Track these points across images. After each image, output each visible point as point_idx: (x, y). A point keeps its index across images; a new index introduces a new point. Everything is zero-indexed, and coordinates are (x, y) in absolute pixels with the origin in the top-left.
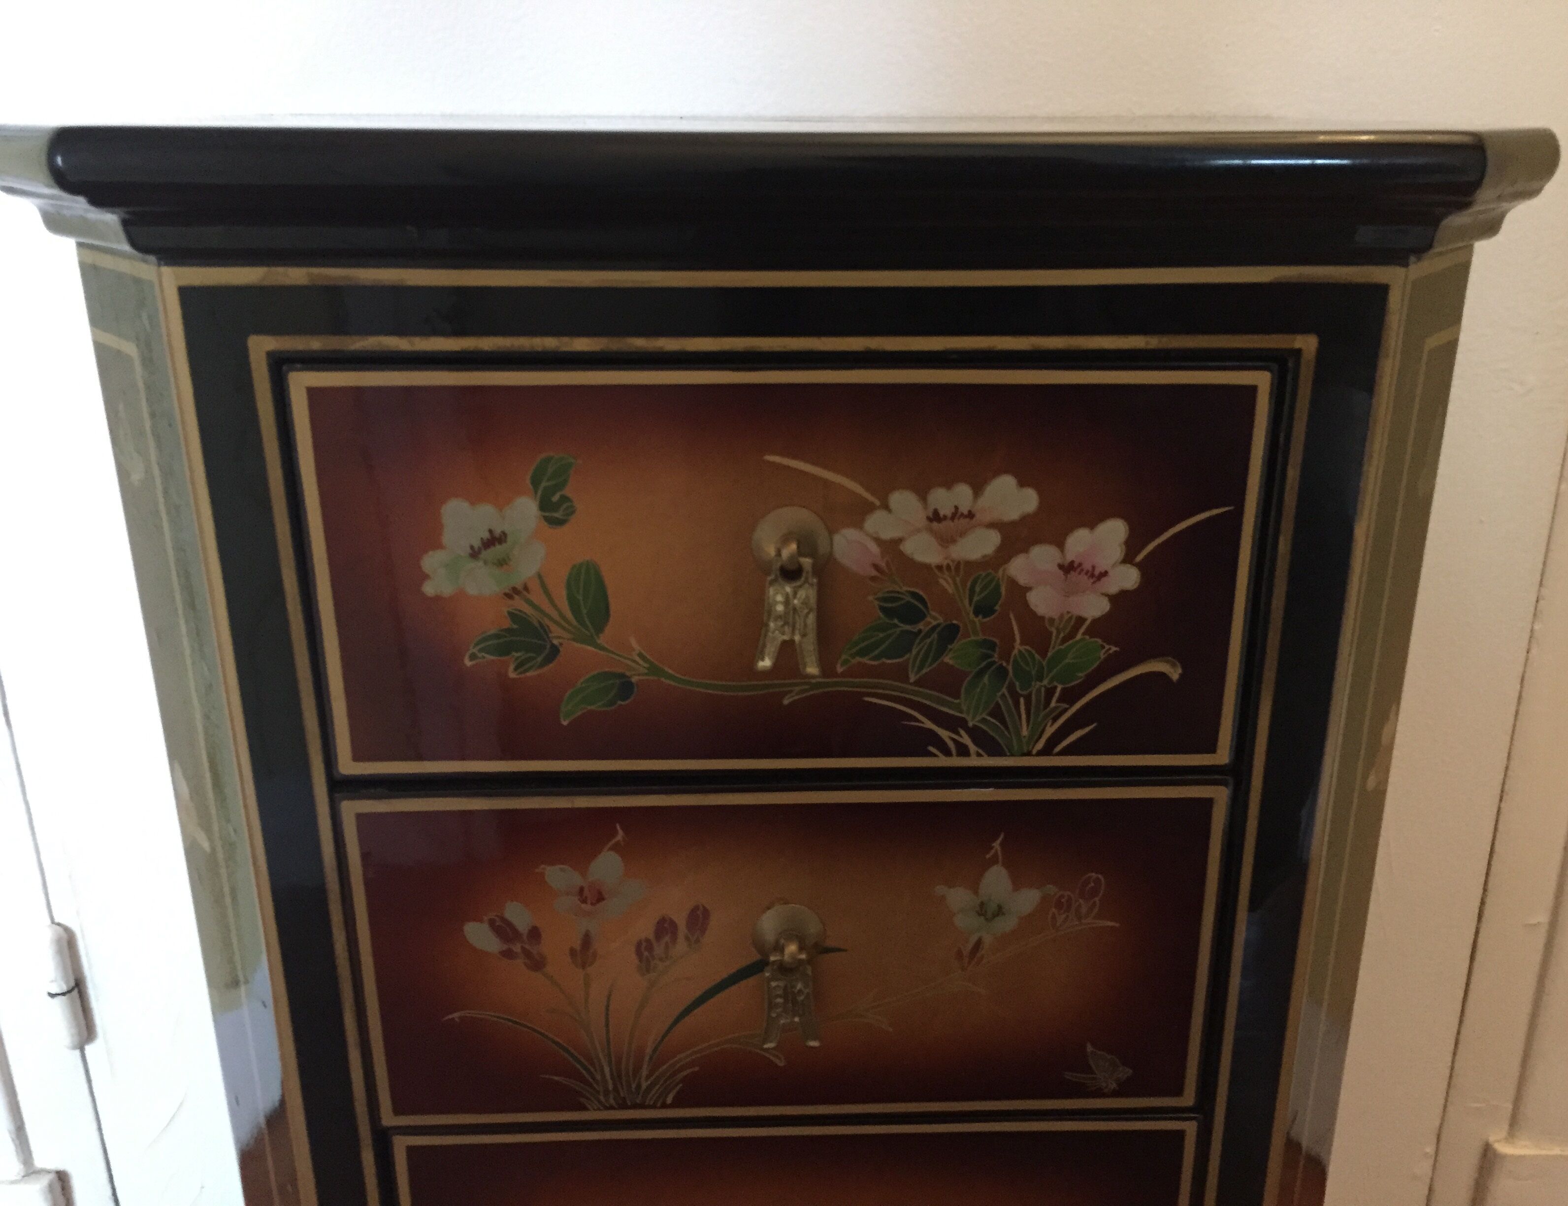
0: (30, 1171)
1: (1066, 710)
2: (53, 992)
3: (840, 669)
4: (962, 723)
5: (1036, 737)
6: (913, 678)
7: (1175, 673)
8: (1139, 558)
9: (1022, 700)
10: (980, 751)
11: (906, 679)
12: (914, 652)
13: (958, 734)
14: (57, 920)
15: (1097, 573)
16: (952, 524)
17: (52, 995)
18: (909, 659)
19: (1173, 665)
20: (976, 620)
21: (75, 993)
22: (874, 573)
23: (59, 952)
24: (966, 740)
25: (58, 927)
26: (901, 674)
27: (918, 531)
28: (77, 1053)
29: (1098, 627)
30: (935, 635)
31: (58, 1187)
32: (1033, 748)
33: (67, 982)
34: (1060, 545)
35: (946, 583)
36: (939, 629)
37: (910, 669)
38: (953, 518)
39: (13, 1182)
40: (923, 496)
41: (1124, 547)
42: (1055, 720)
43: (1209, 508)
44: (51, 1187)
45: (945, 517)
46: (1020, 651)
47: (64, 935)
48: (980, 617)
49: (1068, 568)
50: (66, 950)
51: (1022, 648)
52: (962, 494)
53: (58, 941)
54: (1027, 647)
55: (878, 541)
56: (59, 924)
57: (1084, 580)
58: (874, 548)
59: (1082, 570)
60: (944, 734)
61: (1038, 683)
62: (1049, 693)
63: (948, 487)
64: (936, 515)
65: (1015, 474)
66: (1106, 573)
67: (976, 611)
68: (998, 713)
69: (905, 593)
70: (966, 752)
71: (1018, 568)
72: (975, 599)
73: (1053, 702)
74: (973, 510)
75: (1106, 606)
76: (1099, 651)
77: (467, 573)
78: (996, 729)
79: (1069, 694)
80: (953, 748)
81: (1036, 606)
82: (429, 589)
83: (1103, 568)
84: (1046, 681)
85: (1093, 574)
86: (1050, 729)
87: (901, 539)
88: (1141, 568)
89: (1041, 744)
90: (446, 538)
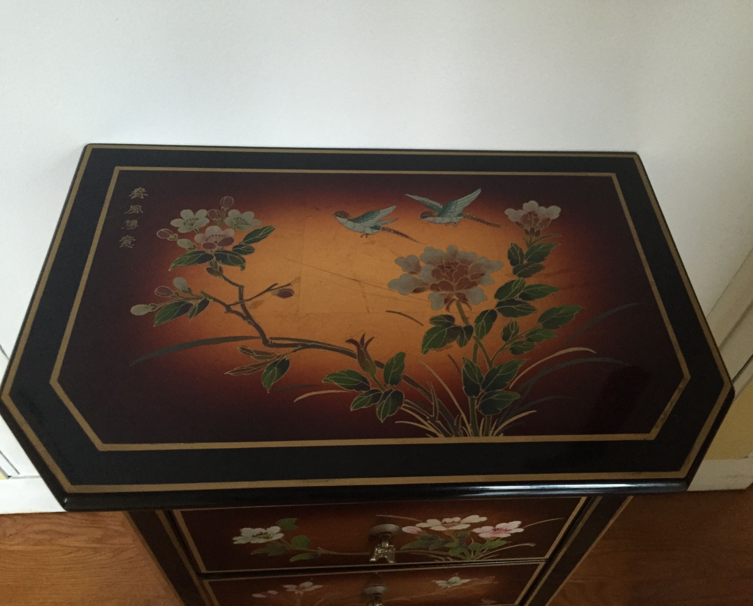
1: (488, 553)
3: (401, 549)
4: (450, 556)
5: (476, 557)
6: (430, 550)
7: (532, 545)
8: (524, 527)
9: (472, 553)
10: (454, 560)
12: (432, 545)
15: (507, 530)
18: (430, 547)
22: (418, 533)
24: (449, 558)
26: (427, 549)
27: (438, 526)
29: (504, 539)
30: (441, 542)
34: (494, 526)
35: (447, 534)
38: (452, 523)
40: (440, 519)
41: (519, 526)
42: (484, 554)
45: (449, 523)
46: (473, 544)
48: (459, 539)
49: (496, 530)
51: (475, 544)
52: (457, 519)
54: (477, 543)
55: (420, 528)
57: (502, 531)
58: (420, 530)
60: (442, 558)
61: (479, 549)
62: (483, 550)
63: (451, 517)
64: (445, 523)
65: (478, 515)
66: (511, 530)
67: (457, 538)
68: (463, 554)
69: (430, 536)
70: (449, 560)
71: (476, 530)
72: (457, 536)
73: (484, 551)
74: (460, 521)
75: (509, 535)
76: (504, 542)
77: (252, 539)
78: (462, 557)
79: (491, 550)
80: (444, 560)
81: (482, 536)
82: (235, 543)
83: (510, 528)
84: (483, 548)
85: (506, 530)
86: (481, 556)
87: (430, 527)
88: (525, 529)
89: (479, 558)
90: (242, 534)
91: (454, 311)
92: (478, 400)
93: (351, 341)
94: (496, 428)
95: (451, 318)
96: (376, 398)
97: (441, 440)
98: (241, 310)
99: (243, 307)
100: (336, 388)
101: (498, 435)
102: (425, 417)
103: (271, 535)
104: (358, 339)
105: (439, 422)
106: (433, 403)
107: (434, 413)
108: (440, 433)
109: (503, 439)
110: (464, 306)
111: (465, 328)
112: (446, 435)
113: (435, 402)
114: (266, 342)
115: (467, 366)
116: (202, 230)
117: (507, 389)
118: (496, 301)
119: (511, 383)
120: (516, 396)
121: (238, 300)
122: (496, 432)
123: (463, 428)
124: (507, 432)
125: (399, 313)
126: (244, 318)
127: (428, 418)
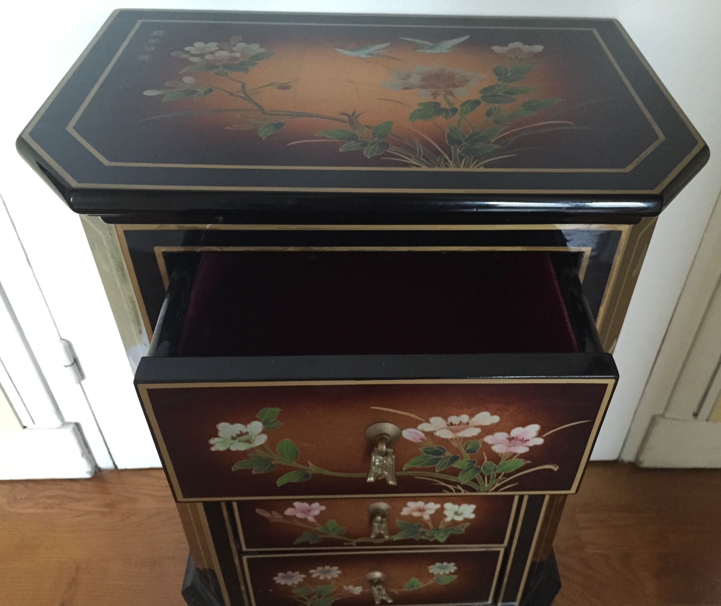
0: (64, 424)
1: (505, 479)
2: (66, 365)
3: (404, 469)
4: (460, 484)
5: (491, 487)
6: (437, 471)
7: (555, 468)
8: (545, 435)
9: (486, 477)
10: (465, 491)
11: (435, 472)
12: (438, 464)
13: (456, 486)
14: (63, 338)
15: (524, 440)
16: (458, 427)
17: (66, 366)
18: (436, 466)
19: (555, 467)
20: (468, 455)
21: (75, 364)
22: (421, 441)
23: (66, 350)
24: (459, 488)
25: (64, 341)
26: (433, 470)
27: (443, 429)
28: (79, 385)
29: (522, 456)
30: (448, 459)
31: (76, 428)
32: (490, 489)
33: (71, 361)
34: (509, 433)
35: (455, 444)
36: (450, 457)
37: (436, 468)
38: (459, 424)
39: (57, 428)
40: (446, 419)
41: (538, 433)
42: (500, 482)
43: (579, 421)
44: (74, 430)
45: (455, 425)
46: (486, 463)
47: (67, 345)
48: (469, 453)
49: (510, 439)
50: (69, 350)
51: (488, 462)
52: (465, 418)
53: (65, 347)
54: (490, 462)
55: (423, 432)
56: (64, 340)
57: (519, 442)
58: (422, 435)
59: (517, 439)
60: (451, 487)
61: (494, 472)
62: (498, 475)
63: (458, 415)
64: (451, 424)
65: (489, 412)
66: (529, 440)
67: (468, 452)
68: (475, 480)
69: (435, 447)
70: (460, 491)
71: (488, 439)
72: (467, 448)
73: (500, 477)
74: (469, 423)
75: (527, 450)
76: (522, 463)
77: (231, 444)
78: (473, 485)
79: (507, 475)
80: (454, 490)
81: (495, 450)
82: (213, 449)
83: (527, 438)
84: (497, 471)
85: (522, 440)
86: (497, 485)
87: (434, 431)
88: (545, 438)
89: (493, 489)
90: (220, 434)
91: (440, 99)
92: (460, 148)
93: (343, 114)
94: (477, 163)
95: (438, 104)
96: (365, 144)
97: (424, 168)
98: (243, 95)
99: (245, 94)
100: (329, 139)
101: (479, 167)
102: (411, 157)
103: (253, 437)
104: (350, 113)
105: (423, 159)
106: (418, 149)
107: (418, 154)
108: (423, 165)
109: (482, 170)
110: (450, 98)
111: (450, 109)
112: (429, 166)
113: (420, 148)
114: (263, 112)
115: (451, 130)
116: (212, 53)
117: (489, 143)
118: (481, 95)
119: (492, 139)
120: (497, 147)
121: (241, 89)
122: (476, 166)
123: (446, 163)
124: (486, 166)
125: (390, 100)
126: (245, 99)
127: (412, 157)
